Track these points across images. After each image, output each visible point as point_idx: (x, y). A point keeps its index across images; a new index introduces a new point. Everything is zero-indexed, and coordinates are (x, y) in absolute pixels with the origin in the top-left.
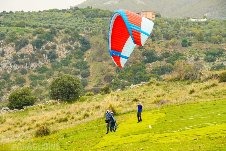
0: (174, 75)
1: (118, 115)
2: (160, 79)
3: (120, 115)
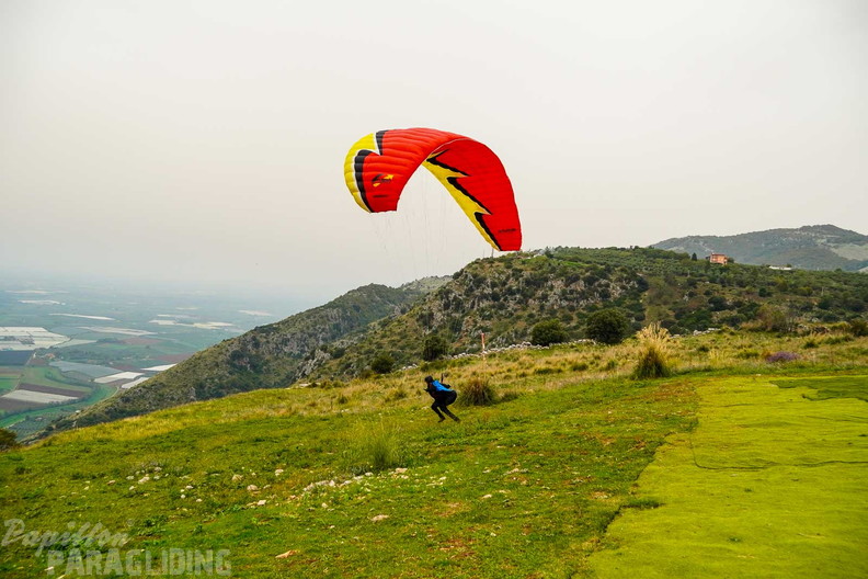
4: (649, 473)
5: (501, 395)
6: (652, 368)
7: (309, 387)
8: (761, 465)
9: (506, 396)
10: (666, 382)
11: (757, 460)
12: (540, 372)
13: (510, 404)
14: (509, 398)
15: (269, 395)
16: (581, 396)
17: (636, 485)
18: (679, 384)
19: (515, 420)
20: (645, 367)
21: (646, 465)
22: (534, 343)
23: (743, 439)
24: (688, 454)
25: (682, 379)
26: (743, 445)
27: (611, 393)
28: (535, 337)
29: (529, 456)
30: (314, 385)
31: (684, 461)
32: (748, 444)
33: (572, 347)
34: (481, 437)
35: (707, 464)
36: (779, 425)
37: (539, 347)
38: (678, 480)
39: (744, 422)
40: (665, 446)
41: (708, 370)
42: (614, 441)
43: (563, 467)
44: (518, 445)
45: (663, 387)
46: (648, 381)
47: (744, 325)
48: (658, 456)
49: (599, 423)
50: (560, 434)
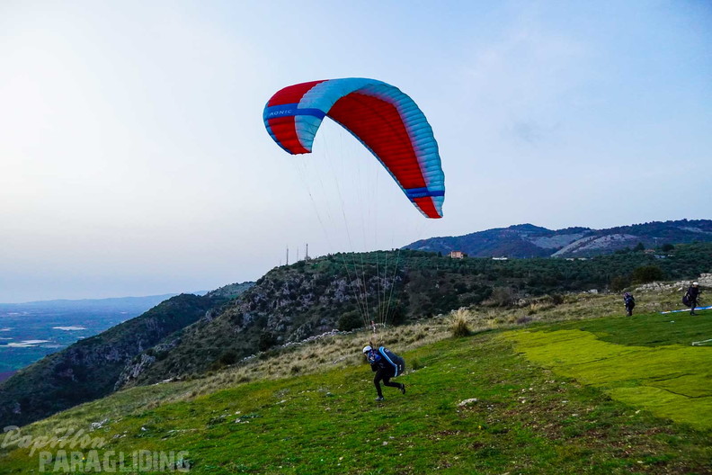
2: (480, 305)
7: (172, 381)
15: (143, 391)
22: (341, 330)
28: (342, 325)
30: (176, 380)
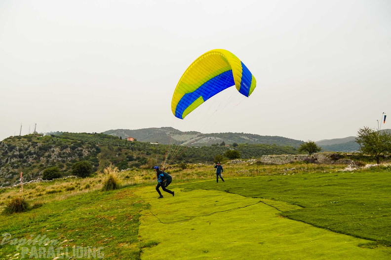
0: (147, 166)
1: (117, 189)
3: (121, 188)
4: (142, 229)
5: (32, 205)
6: (112, 185)
8: (189, 218)
9: (35, 205)
10: (119, 191)
11: (186, 216)
12: (50, 193)
13: (38, 209)
14: (37, 206)
16: (79, 201)
17: (140, 236)
18: (125, 191)
19: (50, 216)
20: (108, 185)
21: (138, 226)
23: (173, 209)
24: (155, 218)
25: (125, 189)
26: (175, 211)
27: (94, 198)
29: (70, 232)
31: (154, 222)
32: (177, 211)
33: (65, 180)
34: (33, 227)
35: (166, 221)
36: (183, 202)
37: (47, 181)
38: (158, 231)
39: (168, 202)
40: (142, 217)
41: (135, 185)
42: (115, 218)
43: (93, 235)
44: (60, 228)
45: (119, 193)
46: (110, 191)
47: (141, 167)
48: (141, 221)
49: (100, 211)
50: (84, 219)
